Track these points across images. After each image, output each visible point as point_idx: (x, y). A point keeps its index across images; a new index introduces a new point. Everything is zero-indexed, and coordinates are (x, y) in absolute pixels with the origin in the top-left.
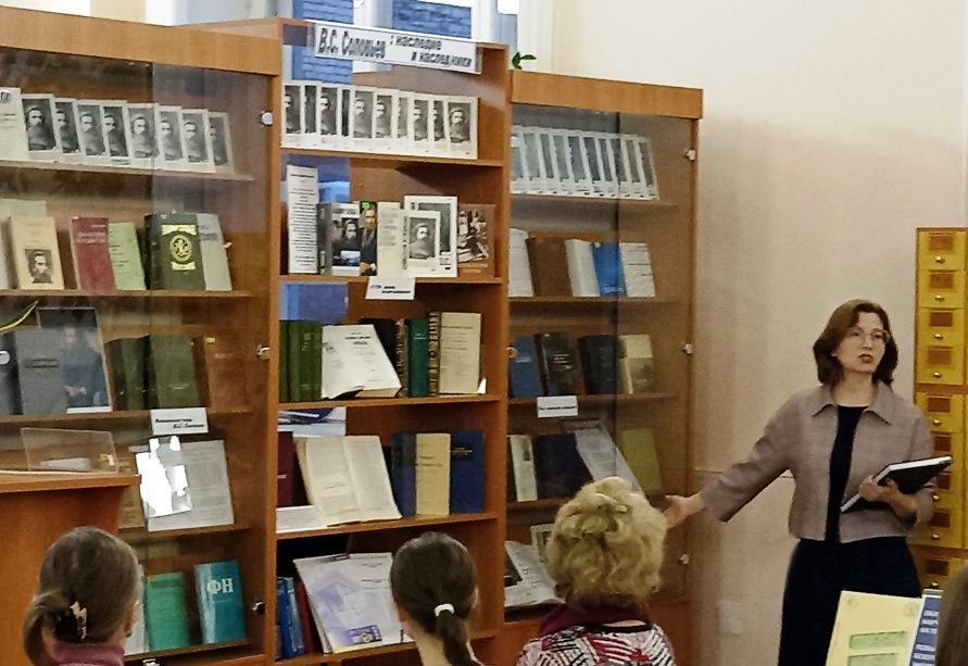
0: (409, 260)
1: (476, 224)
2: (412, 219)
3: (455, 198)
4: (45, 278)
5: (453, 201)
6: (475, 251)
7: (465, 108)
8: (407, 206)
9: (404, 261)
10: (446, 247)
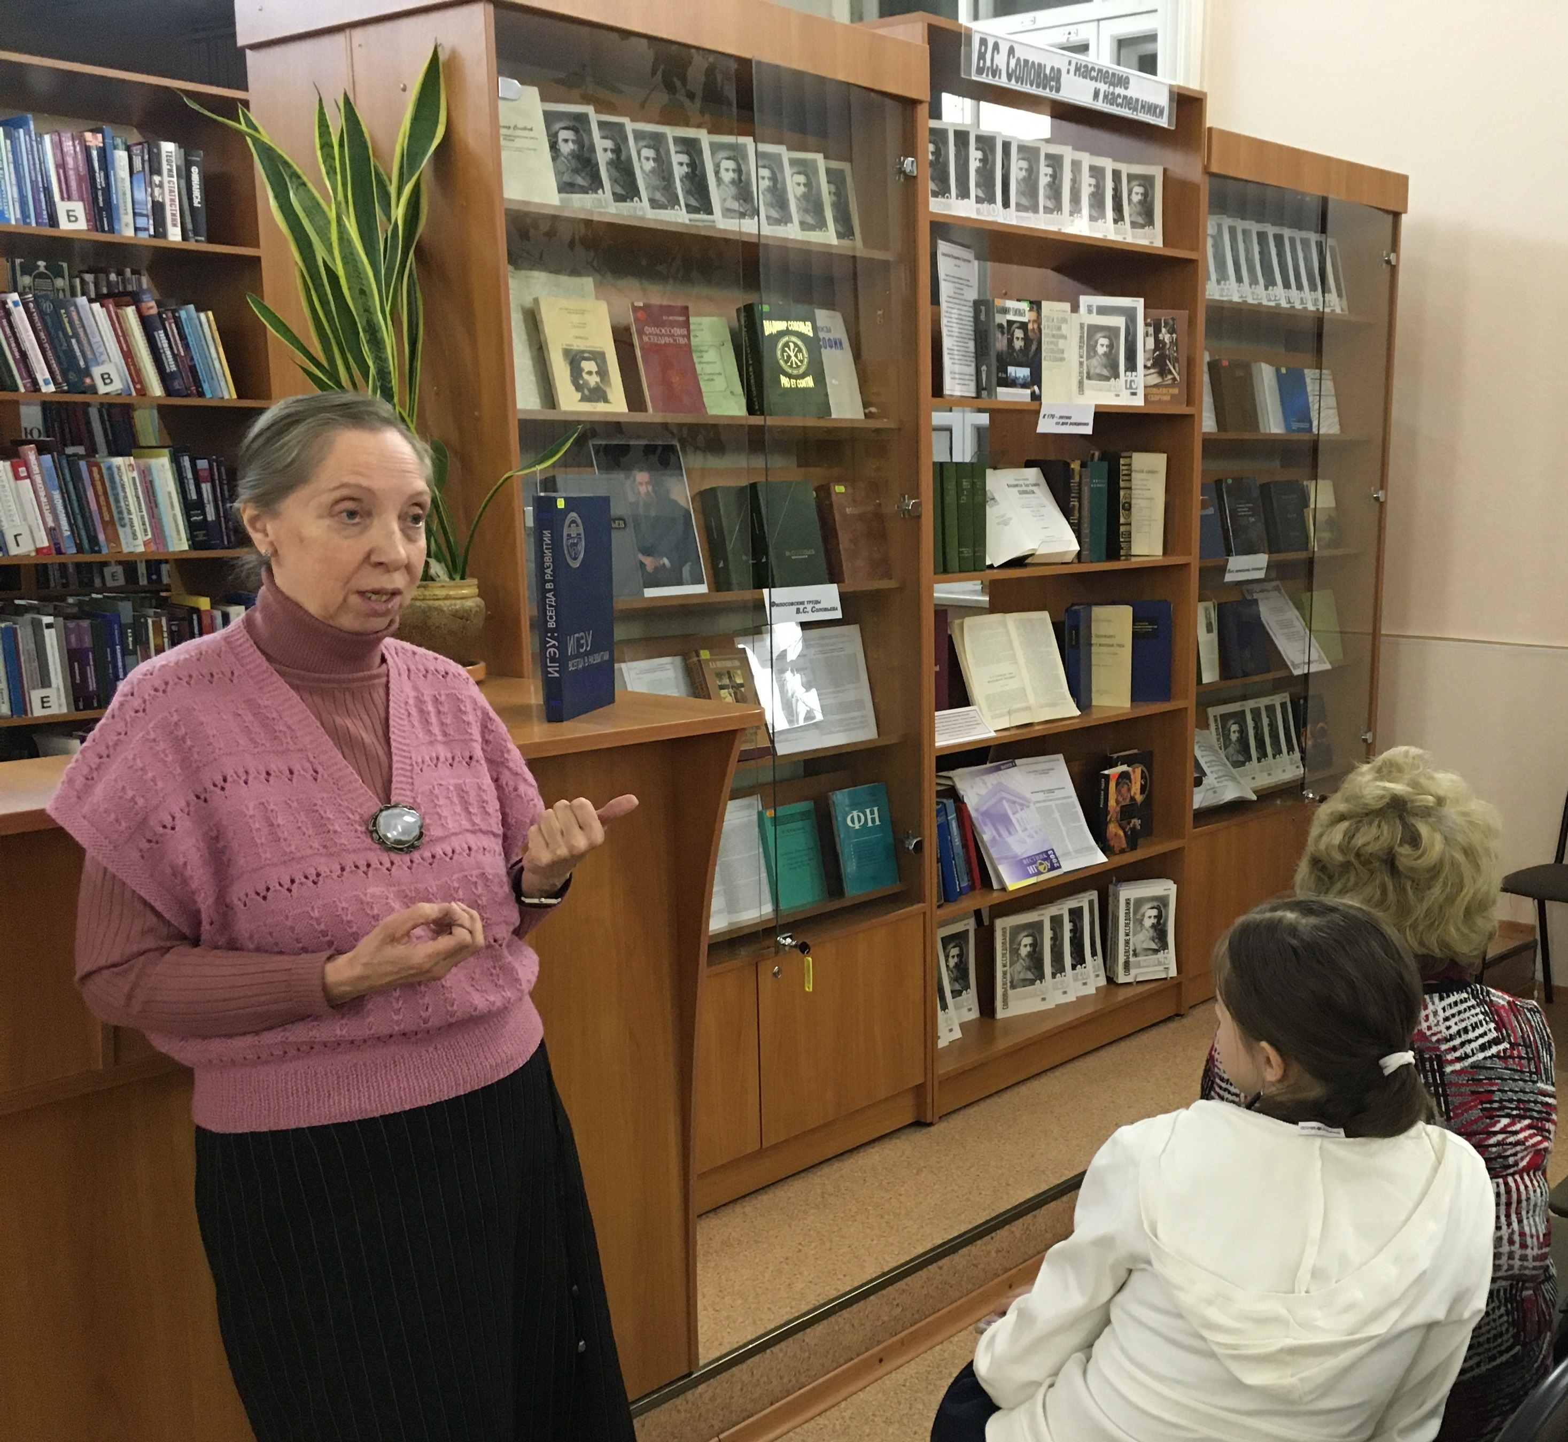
0: (1086, 381)
1: (1165, 336)
2: (1090, 326)
3: (1142, 300)
4: (598, 395)
5: (1139, 303)
6: (1163, 372)
7: (1147, 182)
8: (1083, 309)
9: (1081, 383)
10: (1131, 365)
